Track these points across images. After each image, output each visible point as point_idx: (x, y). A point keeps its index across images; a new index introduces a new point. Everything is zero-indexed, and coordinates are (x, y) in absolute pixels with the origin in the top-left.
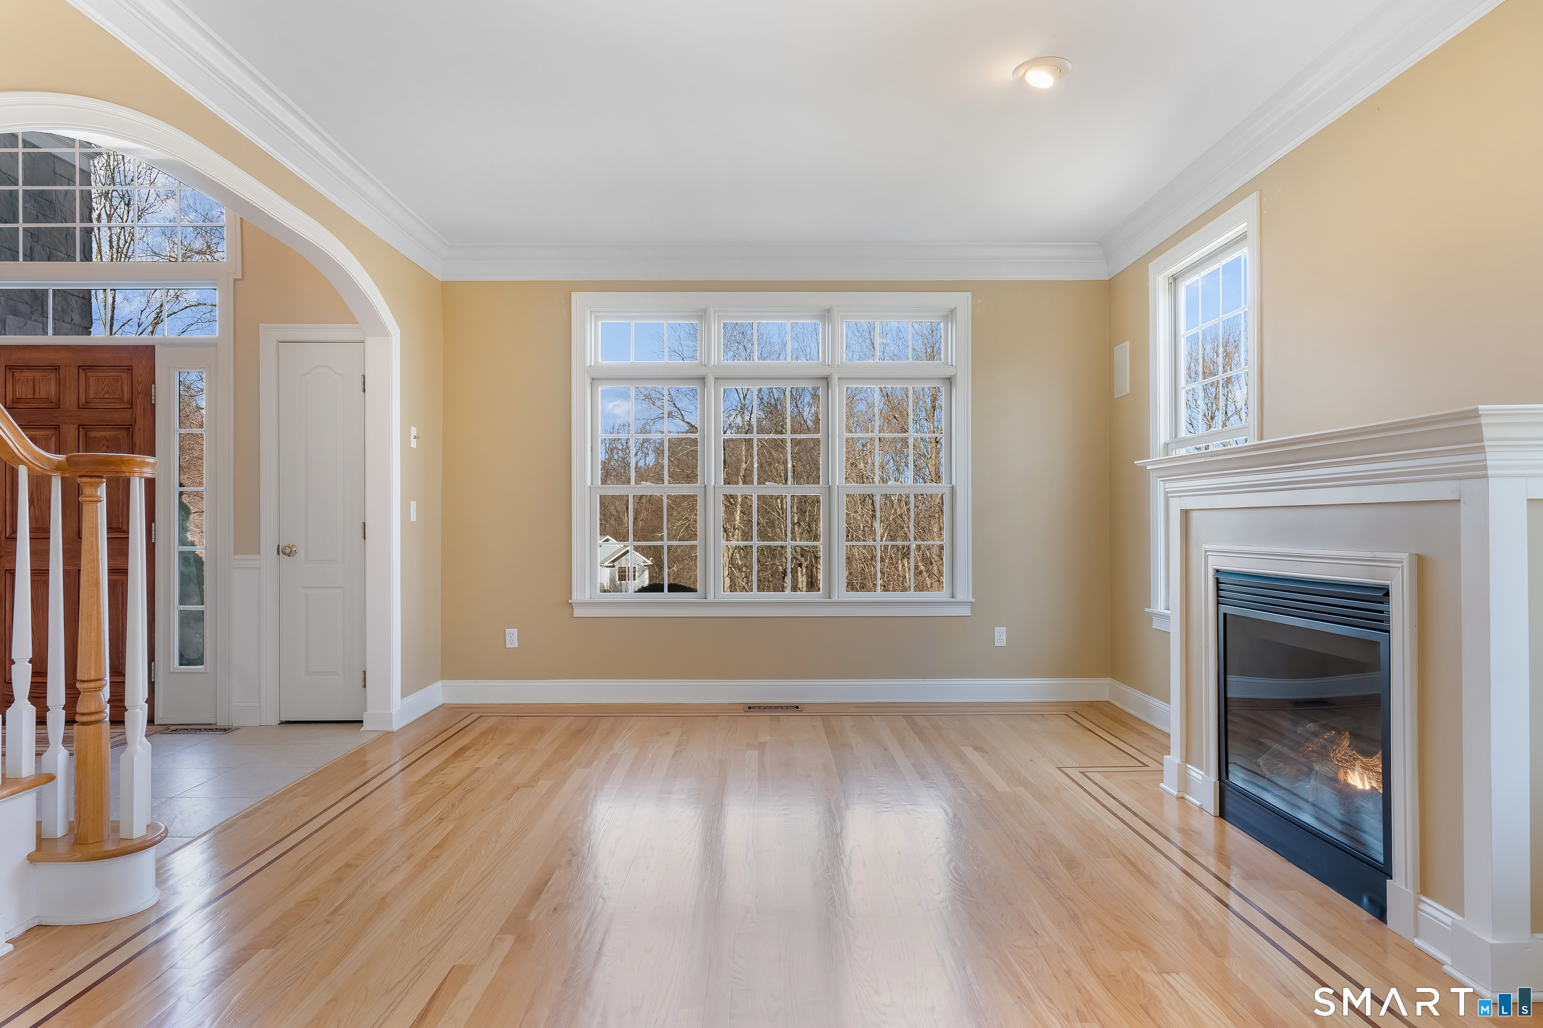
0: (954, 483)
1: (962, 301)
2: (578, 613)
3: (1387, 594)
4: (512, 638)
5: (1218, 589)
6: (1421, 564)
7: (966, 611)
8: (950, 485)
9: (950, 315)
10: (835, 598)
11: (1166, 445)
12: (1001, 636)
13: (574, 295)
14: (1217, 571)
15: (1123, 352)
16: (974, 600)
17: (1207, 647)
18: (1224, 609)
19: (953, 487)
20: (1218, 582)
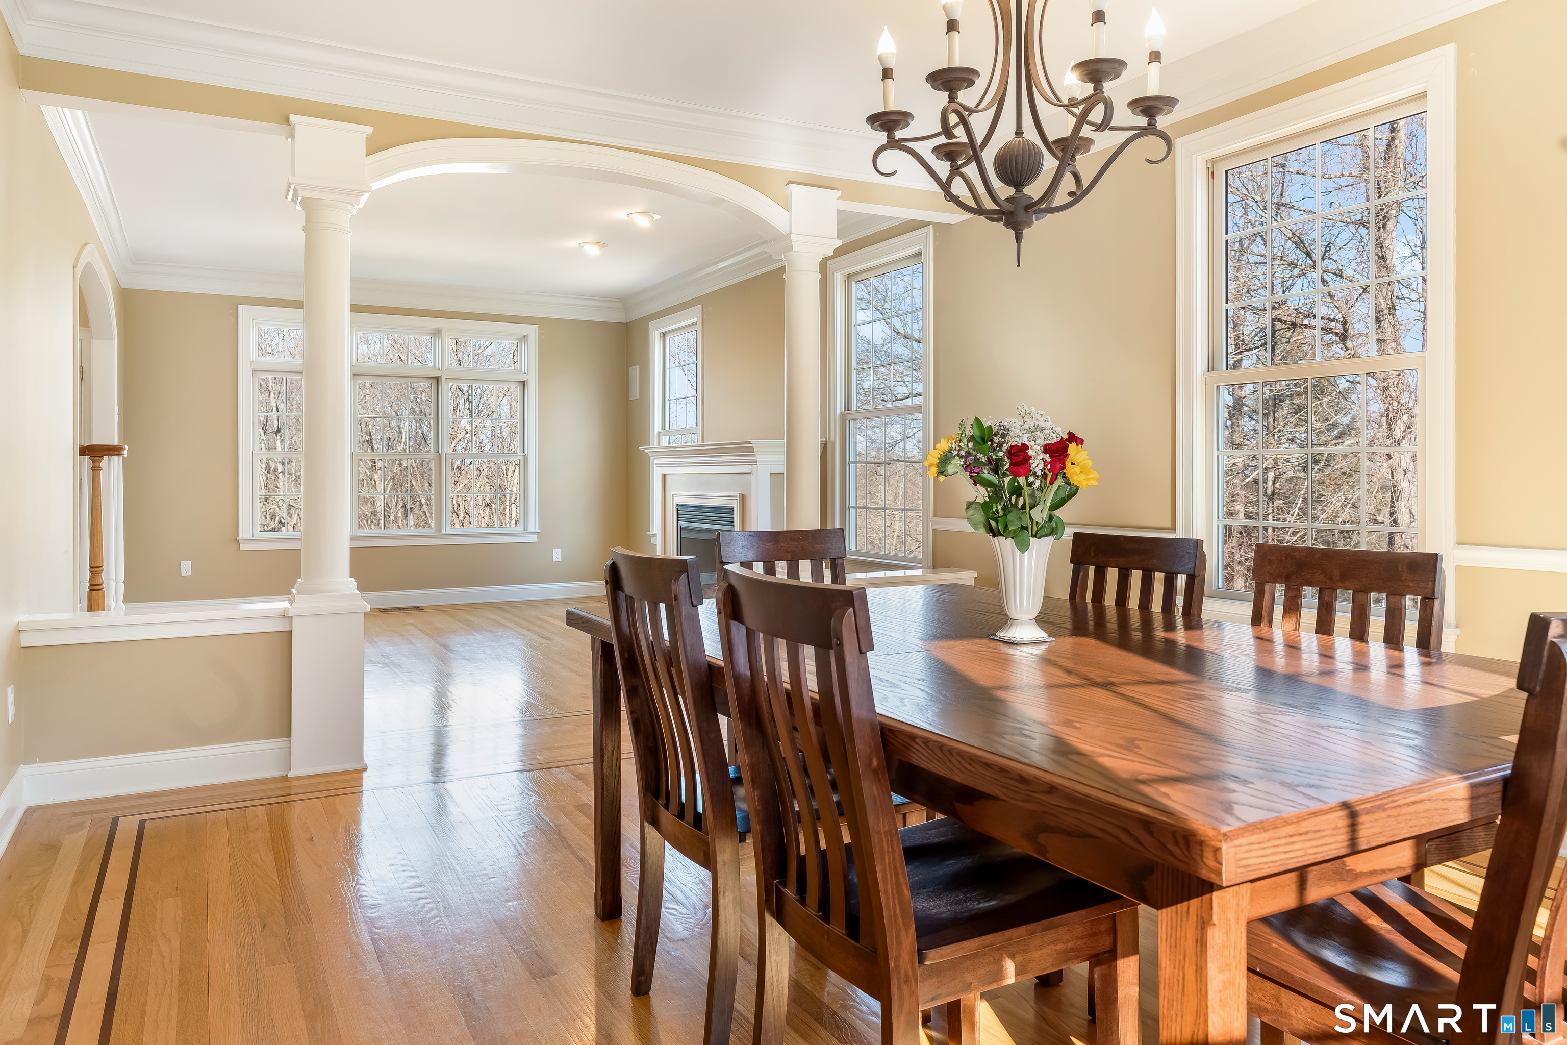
0: (526, 452)
1: (532, 331)
2: (243, 547)
3: (733, 511)
4: (187, 568)
5: (678, 514)
6: (743, 498)
7: (534, 539)
8: (524, 454)
9: (525, 338)
10: (443, 532)
11: (659, 433)
12: (557, 555)
13: (241, 308)
14: (677, 505)
15: (635, 371)
16: (540, 531)
17: (673, 544)
18: (680, 523)
19: (525, 455)
20: (678, 510)
